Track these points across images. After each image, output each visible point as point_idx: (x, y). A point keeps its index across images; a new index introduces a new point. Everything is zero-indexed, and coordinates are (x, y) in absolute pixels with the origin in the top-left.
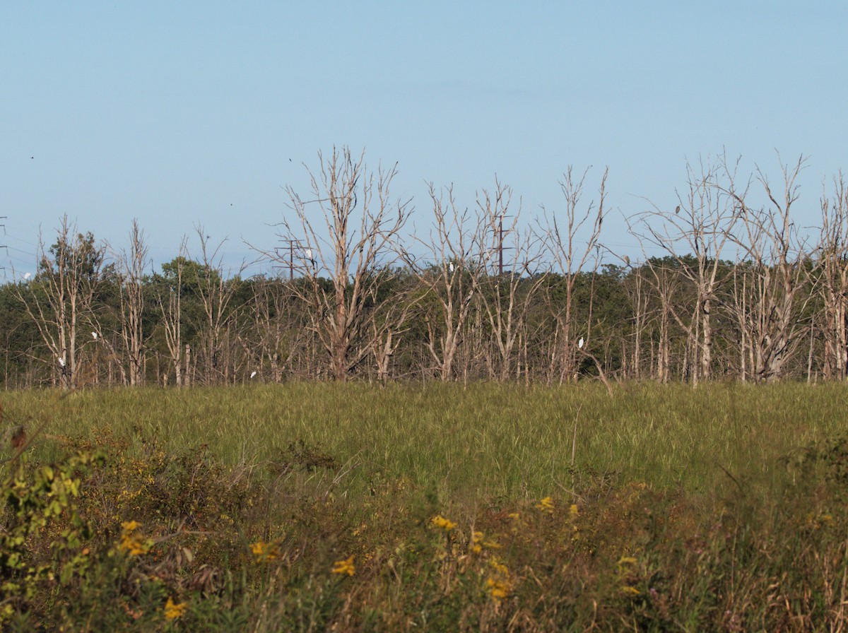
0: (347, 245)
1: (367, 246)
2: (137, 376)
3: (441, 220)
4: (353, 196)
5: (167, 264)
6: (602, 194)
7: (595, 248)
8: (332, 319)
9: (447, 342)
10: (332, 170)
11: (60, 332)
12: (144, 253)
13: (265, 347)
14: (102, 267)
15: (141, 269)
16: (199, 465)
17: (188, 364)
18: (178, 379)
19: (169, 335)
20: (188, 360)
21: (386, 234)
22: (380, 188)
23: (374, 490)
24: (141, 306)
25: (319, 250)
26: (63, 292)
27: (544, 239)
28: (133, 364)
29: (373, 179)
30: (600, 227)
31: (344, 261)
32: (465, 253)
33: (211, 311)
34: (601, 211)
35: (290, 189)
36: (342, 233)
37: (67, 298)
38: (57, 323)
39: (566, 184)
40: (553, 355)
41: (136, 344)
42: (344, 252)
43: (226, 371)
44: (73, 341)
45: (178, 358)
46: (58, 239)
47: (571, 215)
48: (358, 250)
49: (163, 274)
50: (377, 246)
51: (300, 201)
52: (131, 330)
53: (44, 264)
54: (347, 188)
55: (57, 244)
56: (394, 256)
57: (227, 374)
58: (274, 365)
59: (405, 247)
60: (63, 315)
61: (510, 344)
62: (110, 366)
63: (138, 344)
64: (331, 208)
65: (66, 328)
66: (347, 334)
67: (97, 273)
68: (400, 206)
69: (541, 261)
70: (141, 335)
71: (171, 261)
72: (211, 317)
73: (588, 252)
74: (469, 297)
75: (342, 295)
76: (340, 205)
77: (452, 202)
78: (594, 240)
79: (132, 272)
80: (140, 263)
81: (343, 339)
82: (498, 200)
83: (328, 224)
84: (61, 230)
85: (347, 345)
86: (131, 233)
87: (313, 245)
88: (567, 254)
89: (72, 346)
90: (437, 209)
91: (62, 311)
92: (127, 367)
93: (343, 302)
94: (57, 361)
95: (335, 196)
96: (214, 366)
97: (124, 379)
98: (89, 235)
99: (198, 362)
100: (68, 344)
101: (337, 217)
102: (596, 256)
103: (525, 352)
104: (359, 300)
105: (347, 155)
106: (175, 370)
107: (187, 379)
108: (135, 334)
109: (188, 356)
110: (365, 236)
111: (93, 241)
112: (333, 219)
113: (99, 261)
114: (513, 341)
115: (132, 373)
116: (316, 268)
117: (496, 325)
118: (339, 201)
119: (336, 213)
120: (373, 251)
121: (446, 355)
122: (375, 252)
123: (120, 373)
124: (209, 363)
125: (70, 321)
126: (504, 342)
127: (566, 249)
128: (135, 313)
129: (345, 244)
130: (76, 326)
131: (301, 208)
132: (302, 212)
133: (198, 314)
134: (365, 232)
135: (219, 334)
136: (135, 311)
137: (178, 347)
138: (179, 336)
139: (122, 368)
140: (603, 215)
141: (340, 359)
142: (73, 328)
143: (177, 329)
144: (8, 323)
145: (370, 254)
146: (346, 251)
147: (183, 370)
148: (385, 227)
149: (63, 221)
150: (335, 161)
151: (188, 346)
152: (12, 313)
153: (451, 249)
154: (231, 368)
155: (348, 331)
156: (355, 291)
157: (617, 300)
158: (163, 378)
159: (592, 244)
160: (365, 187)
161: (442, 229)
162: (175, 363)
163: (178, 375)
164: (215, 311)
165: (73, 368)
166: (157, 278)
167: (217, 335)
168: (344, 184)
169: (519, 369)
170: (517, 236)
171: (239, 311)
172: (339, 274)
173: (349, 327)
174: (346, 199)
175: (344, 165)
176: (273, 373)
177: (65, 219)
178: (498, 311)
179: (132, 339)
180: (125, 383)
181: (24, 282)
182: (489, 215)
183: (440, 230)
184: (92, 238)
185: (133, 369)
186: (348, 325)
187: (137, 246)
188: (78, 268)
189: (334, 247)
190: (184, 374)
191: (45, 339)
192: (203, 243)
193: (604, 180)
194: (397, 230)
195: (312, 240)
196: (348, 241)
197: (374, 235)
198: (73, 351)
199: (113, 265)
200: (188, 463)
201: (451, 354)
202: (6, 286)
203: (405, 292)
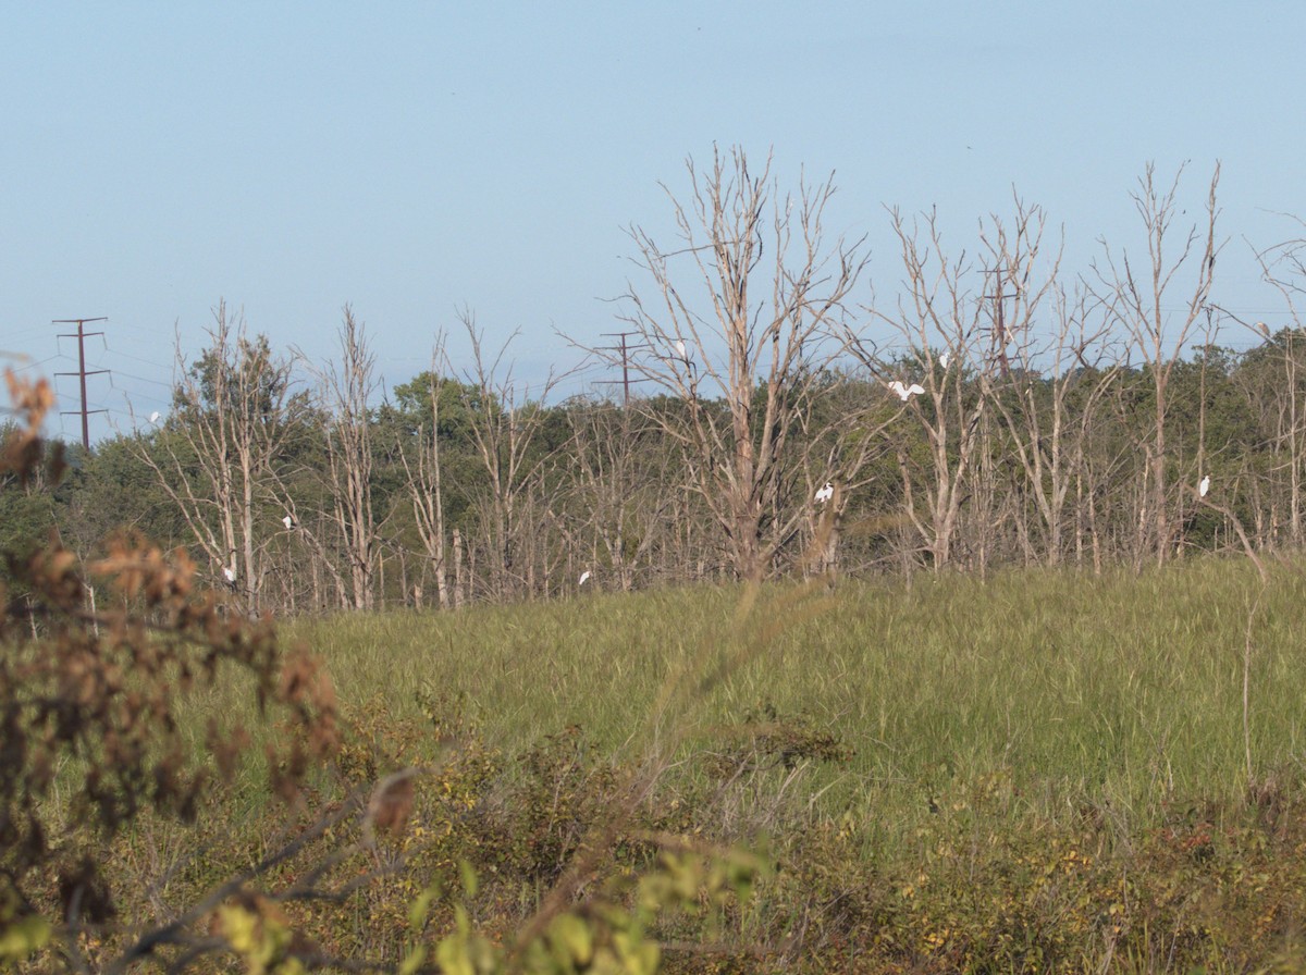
0: (748, 330)
1: (786, 329)
2: (367, 592)
3: (917, 275)
4: (755, 238)
5: (405, 386)
6: (1212, 212)
7: (1203, 313)
8: (729, 467)
9: (940, 500)
10: (713, 191)
11: (224, 519)
12: (368, 365)
13: (598, 528)
14: (286, 398)
15: (364, 397)
16: (567, 768)
17: (459, 565)
18: (443, 594)
19: (420, 512)
20: (459, 559)
21: (821, 306)
22: (805, 221)
23: (936, 801)
24: (368, 464)
25: (698, 342)
26: (225, 445)
27: (1110, 302)
28: (357, 571)
29: (791, 205)
30: (1210, 273)
31: (745, 360)
32: (965, 334)
33: (496, 467)
34: (1211, 243)
35: (638, 233)
36: (739, 307)
37: (233, 456)
38: (217, 503)
39: (1143, 197)
40: (1143, 512)
41: (362, 533)
42: (744, 343)
43: (531, 574)
44: (247, 534)
45: (440, 555)
46: (204, 351)
47: (1156, 255)
48: (770, 338)
49: (396, 406)
50: (803, 330)
51: (657, 254)
52: (351, 508)
53: (181, 399)
54: (744, 224)
55: (203, 360)
56: (834, 346)
57: (532, 581)
58: (616, 560)
59: (855, 329)
60: (227, 487)
61: (1059, 497)
62: (315, 577)
63: (366, 533)
64: (715, 263)
65: (234, 510)
66: (757, 495)
67: (278, 408)
68: (844, 253)
69: (1107, 342)
70: (371, 516)
71: (411, 381)
72: (496, 477)
73: (1190, 321)
74: (976, 415)
75: (745, 421)
76: (733, 257)
77: (936, 242)
78: (1201, 297)
79: (347, 401)
80: (361, 384)
81: (750, 505)
82: (1020, 233)
83: (712, 293)
84: (217, 330)
85: (759, 515)
86: (342, 331)
87: (686, 332)
88: (1153, 326)
89: (248, 544)
90: (909, 255)
91: (226, 480)
92: (347, 576)
93: (747, 435)
94: (219, 572)
95: (722, 240)
96: (507, 567)
97: (344, 599)
98: (259, 341)
99: (476, 561)
100: (239, 539)
101: (727, 278)
102: (1206, 326)
103: (1092, 509)
104: (776, 430)
105: (740, 163)
106: (435, 577)
107: (459, 593)
108: (360, 515)
109: (459, 551)
110: (781, 311)
111: (268, 352)
112: (720, 283)
113: (280, 387)
114: (1064, 489)
115: (358, 586)
116: (693, 375)
117: (1032, 463)
118: (731, 248)
119: (726, 271)
120: (798, 338)
121: (940, 524)
122: (802, 341)
123: (335, 588)
124: (497, 563)
125: (242, 498)
126: (1048, 493)
127: (1151, 317)
128: (358, 477)
129: (745, 327)
130: (252, 506)
131: (660, 265)
132: (662, 272)
133: (467, 474)
134: (781, 303)
135: (514, 506)
136: (357, 473)
137: (440, 535)
138: (439, 514)
139: (338, 578)
140: (1215, 250)
141: (746, 542)
142: (248, 510)
143: (434, 504)
144: (122, 509)
145: (793, 344)
146: (747, 342)
147: (451, 577)
148: (817, 293)
149: (218, 313)
150: (718, 175)
151: (456, 532)
152: (128, 490)
153: (939, 327)
154: (539, 569)
155: (759, 489)
156: (768, 414)
157: (1228, 408)
158: (412, 593)
159: (1198, 304)
160: (778, 221)
161: (920, 291)
162: (435, 564)
163: (441, 586)
164: (503, 467)
165: (251, 585)
166: (386, 413)
167: (509, 509)
168: (738, 217)
169: (1079, 542)
170: (1061, 297)
171: (548, 464)
172: (737, 385)
173: (761, 481)
174: (743, 245)
175: (735, 182)
176: (616, 573)
177: (222, 310)
178: (1035, 437)
179: (354, 525)
180: (345, 607)
181: (146, 431)
182: (1004, 260)
183: (916, 294)
184: (265, 346)
185: (359, 579)
186: (758, 477)
187: (355, 352)
188: (250, 399)
189: (726, 336)
190: (453, 584)
191: (197, 533)
192: (475, 343)
193: (1214, 186)
194: (839, 297)
195: (683, 324)
196: (750, 321)
197: (798, 307)
198: (248, 553)
199: (306, 394)
200: (543, 765)
201: (948, 522)
202: (112, 442)
203: (861, 412)
